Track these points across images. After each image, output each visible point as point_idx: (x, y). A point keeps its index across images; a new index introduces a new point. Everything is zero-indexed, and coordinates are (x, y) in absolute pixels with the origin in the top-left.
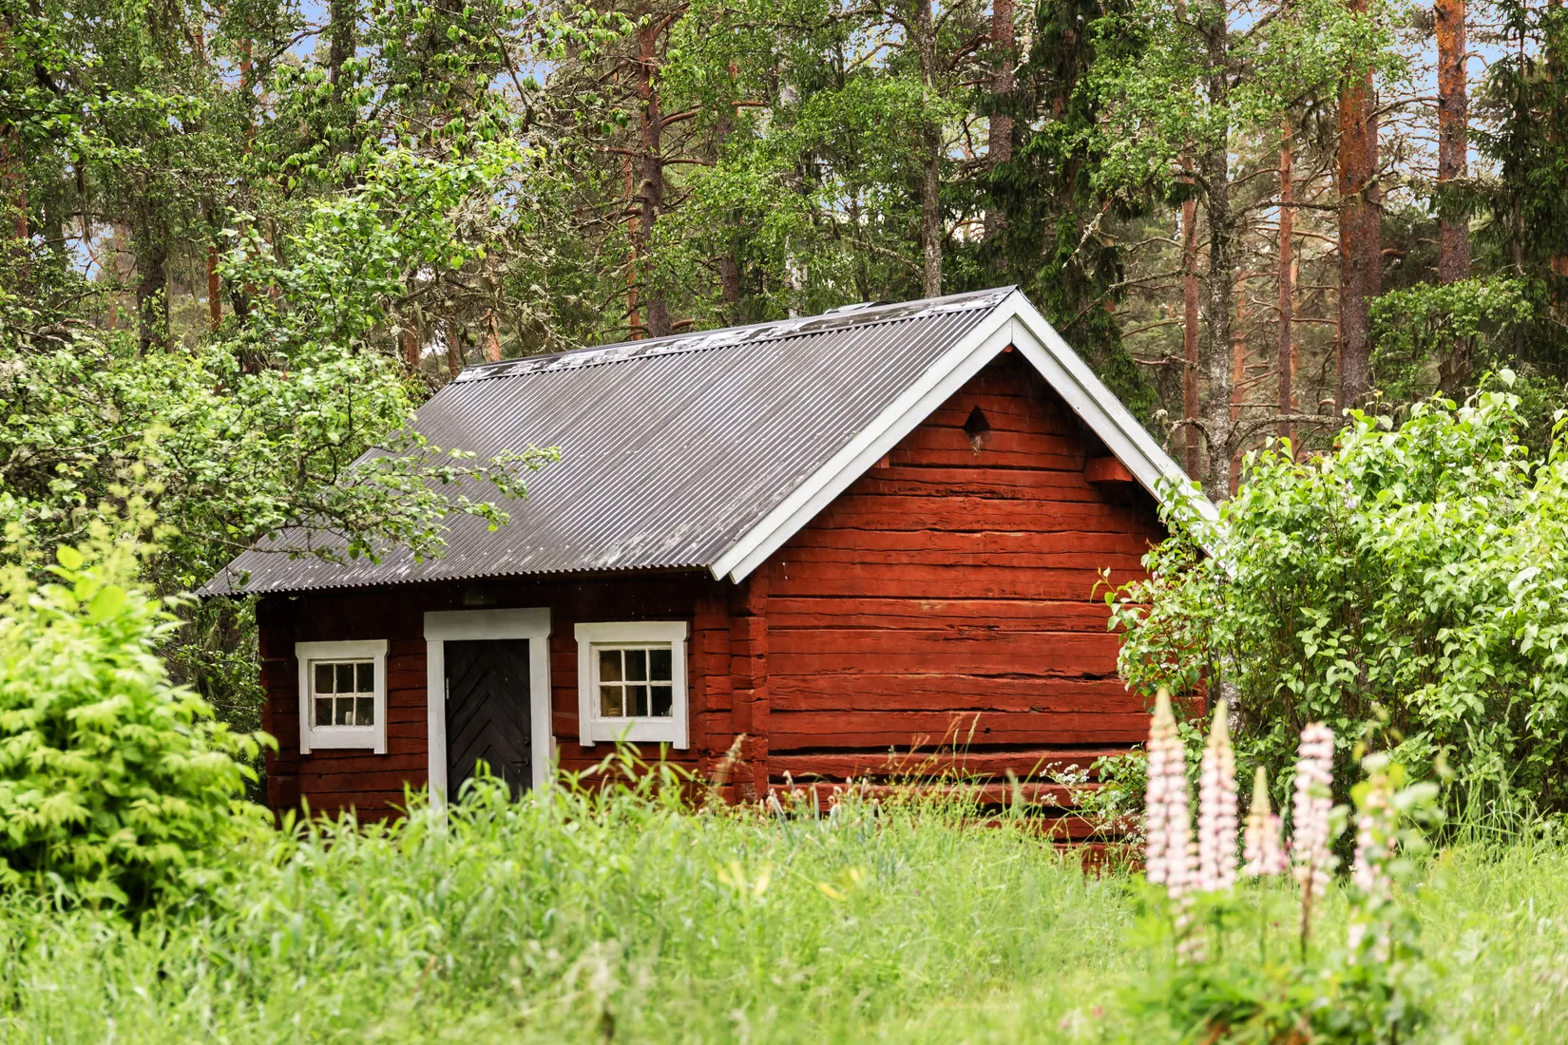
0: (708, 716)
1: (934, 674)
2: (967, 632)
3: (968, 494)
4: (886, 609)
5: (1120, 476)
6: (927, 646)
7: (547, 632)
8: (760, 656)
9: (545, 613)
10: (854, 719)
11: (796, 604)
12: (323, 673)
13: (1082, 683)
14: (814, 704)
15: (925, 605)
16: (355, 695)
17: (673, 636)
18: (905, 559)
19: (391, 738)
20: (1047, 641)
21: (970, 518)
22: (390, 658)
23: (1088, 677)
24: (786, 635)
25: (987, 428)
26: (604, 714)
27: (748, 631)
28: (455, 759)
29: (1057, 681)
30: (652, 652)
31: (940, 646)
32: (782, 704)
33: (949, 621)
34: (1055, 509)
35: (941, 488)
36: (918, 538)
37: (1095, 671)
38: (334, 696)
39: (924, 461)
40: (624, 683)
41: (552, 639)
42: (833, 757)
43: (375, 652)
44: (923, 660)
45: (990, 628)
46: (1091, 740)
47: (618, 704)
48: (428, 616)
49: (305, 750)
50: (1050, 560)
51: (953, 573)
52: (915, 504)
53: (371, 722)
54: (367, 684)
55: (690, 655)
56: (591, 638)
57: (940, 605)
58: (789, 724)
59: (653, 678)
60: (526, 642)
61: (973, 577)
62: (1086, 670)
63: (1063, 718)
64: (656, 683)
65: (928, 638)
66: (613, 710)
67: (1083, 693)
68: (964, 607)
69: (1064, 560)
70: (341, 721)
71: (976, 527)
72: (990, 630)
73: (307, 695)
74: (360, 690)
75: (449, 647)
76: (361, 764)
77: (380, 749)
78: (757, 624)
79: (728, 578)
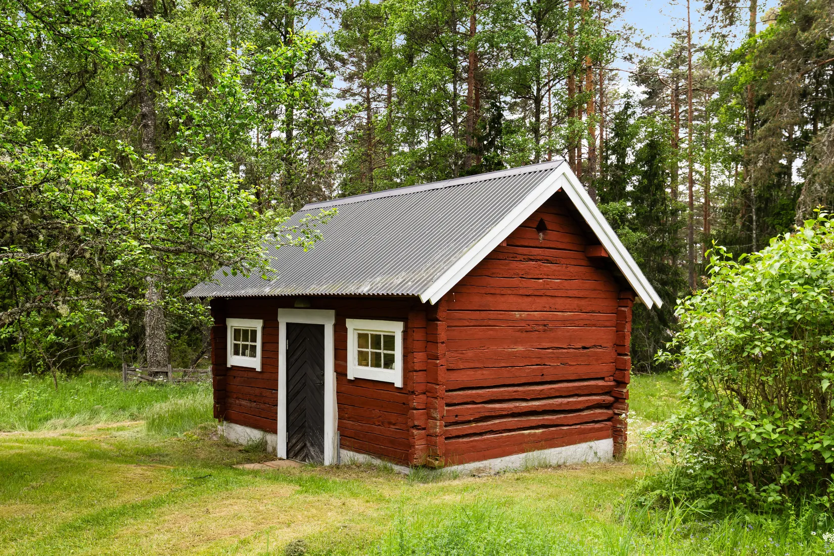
0: (415, 373)
1: (521, 348)
2: (537, 328)
3: (536, 260)
4: (501, 317)
5: (603, 254)
6: (518, 334)
7: (333, 322)
8: (443, 343)
9: (332, 313)
10: (484, 372)
11: (458, 314)
12: (237, 332)
13: (581, 351)
14: (467, 365)
15: (517, 315)
16: (249, 343)
17: (396, 329)
18: (509, 292)
19: (263, 364)
20: (568, 331)
21: (538, 272)
22: (264, 328)
23: (584, 348)
24: (454, 330)
25: (546, 229)
26: (360, 364)
27: (437, 329)
28: (289, 379)
29: (572, 350)
30: (384, 336)
31: (524, 334)
32: (452, 366)
33: (528, 322)
34: (572, 269)
35: (525, 257)
36: (516, 281)
37: (587, 345)
38: (241, 343)
39: (518, 244)
40: (370, 350)
41: (335, 325)
42: (474, 392)
43: (257, 325)
44: (516, 342)
45: (545, 325)
46: (584, 377)
47: (367, 360)
48: (279, 310)
49: (229, 366)
50: (570, 293)
51: (529, 299)
52: (514, 265)
53: (255, 356)
54: (254, 339)
55: (405, 339)
56: (354, 327)
57: (524, 314)
58: (454, 376)
59: (384, 349)
60: (323, 326)
61: (538, 301)
62: (583, 345)
63: (573, 368)
64: (386, 352)
65: (519, 330)
66: (364, 362)
67: (582, 355)
68: (534, 316)
69: (576, 293)
70: (244, 354)
71: (541, 277)
72: (545, 326)
73: (230, 342)
74: (251, 341)
75: (288, 325)
76: (251, 374)
77: (259, 369)
78: (441, 326)
79: (428, 302)
